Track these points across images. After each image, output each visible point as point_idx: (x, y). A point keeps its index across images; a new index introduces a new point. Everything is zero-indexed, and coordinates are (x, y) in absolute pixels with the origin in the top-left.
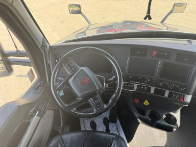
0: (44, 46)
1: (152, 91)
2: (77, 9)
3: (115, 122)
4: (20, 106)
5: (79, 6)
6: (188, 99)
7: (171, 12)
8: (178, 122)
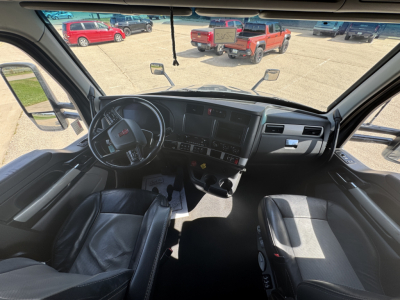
0: (91, 95)
1: (208, 153)
2: (160, 69)
3: (179, 190)
4: (51, 154)
5: (162, 66)
6: (244, 162)
7: (263, 79)
8: (234, 189)
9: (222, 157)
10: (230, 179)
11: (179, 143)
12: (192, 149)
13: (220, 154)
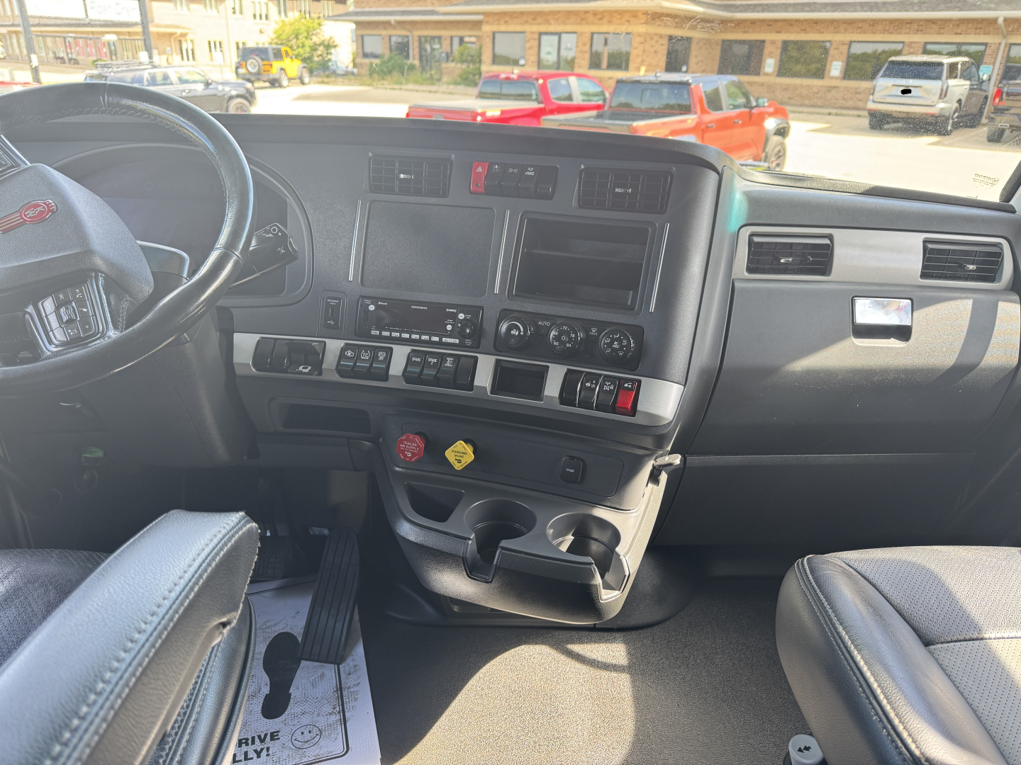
1: (484, 377)
3: (336, 657)
9: (553, 387)
10: (601, 512)
11: (334, 346)
12: (398, 365)
13: (541, 375)
